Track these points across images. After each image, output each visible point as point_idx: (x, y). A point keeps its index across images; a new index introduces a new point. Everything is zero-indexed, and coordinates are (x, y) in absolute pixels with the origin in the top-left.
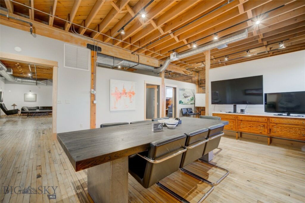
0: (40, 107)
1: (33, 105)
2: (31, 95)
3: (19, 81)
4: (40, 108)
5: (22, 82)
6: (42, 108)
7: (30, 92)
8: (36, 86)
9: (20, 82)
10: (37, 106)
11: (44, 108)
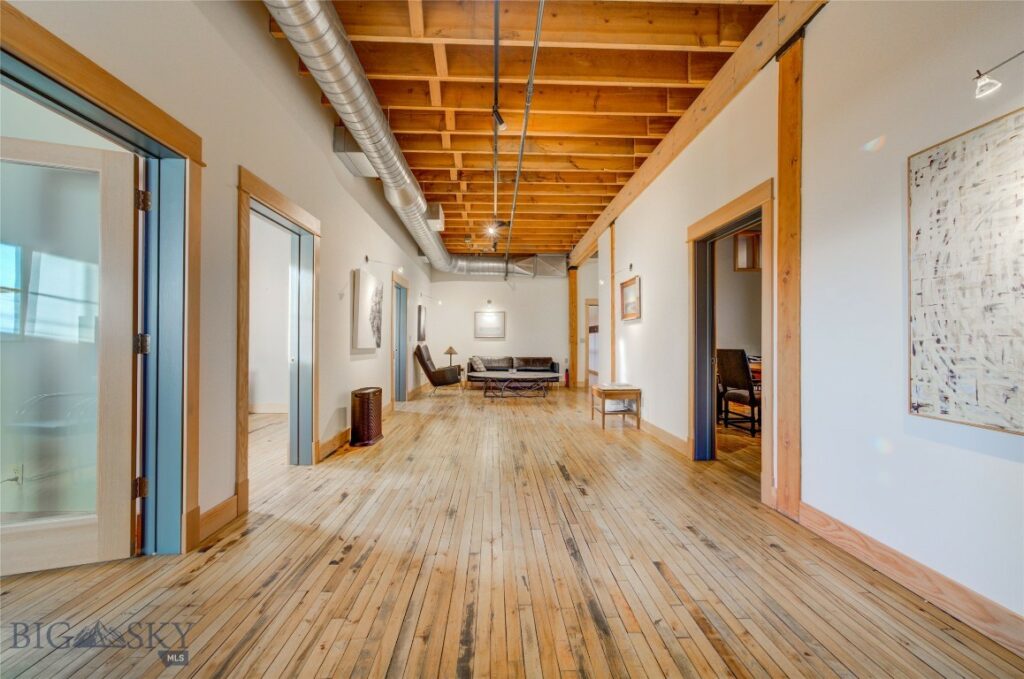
0: (518, 359)
1: (496, 351)
2: (490, 318)
3: (461, 269)
4: (515, 362)
5: (470, 270)
6: (522, 363)
7: (489, 306)
8: (504, 284)
9: (464, 273)
10: (509, 355)
11: (528, 363)
